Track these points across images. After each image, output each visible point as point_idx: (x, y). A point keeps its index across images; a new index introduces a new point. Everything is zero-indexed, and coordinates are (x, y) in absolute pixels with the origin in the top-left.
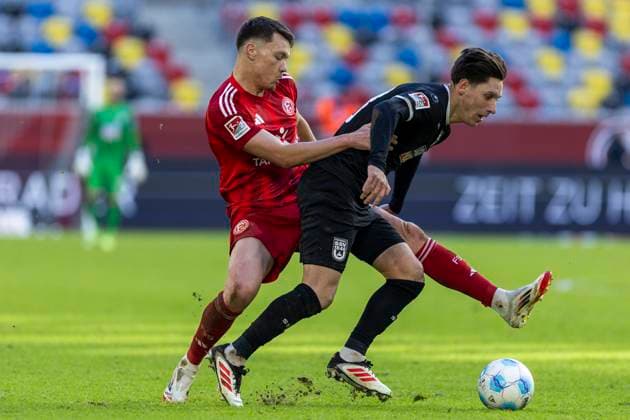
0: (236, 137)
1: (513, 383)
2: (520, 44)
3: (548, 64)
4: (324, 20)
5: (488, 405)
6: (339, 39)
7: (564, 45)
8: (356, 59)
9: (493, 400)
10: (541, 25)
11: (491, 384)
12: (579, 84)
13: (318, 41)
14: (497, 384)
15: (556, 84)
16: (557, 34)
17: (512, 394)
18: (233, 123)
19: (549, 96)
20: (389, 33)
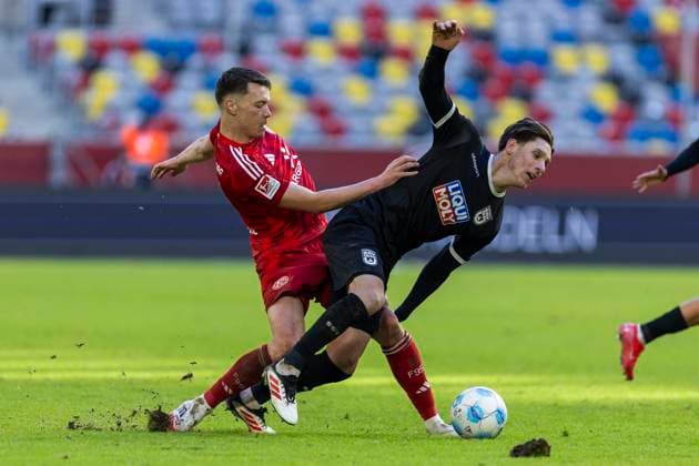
0: (270, 196)
1: (490, 415)
2: (328, 71)
3: (355, 91)
4: (132, 47)
5: (464, 434)
6: (147, 67)
7: (371, 73)
8: (164, 85)
9: (469, 430)
10: (349, 53)
11: (468, 415)
12: (385, 111)
13: (126, 69)
14: (475, 415)
15: (363, 111)
16: (365, 61)
17: (489, 424)
18: (263, 184)
19: (356, 123)
20: (196, 60)
